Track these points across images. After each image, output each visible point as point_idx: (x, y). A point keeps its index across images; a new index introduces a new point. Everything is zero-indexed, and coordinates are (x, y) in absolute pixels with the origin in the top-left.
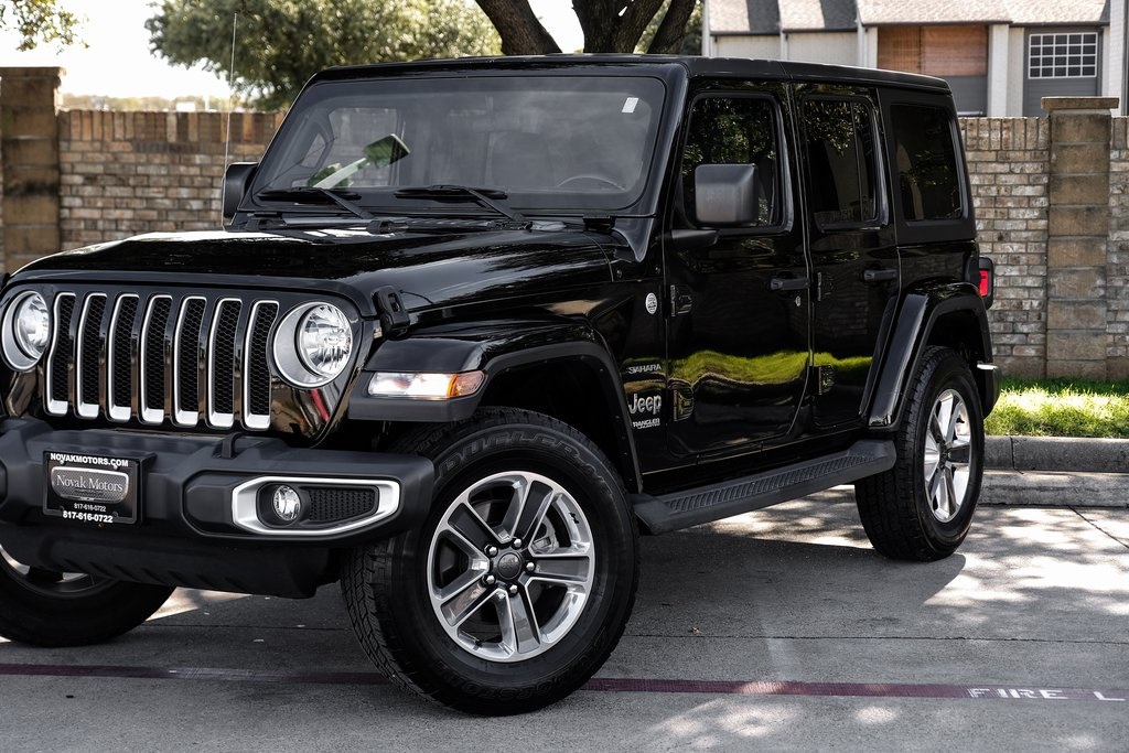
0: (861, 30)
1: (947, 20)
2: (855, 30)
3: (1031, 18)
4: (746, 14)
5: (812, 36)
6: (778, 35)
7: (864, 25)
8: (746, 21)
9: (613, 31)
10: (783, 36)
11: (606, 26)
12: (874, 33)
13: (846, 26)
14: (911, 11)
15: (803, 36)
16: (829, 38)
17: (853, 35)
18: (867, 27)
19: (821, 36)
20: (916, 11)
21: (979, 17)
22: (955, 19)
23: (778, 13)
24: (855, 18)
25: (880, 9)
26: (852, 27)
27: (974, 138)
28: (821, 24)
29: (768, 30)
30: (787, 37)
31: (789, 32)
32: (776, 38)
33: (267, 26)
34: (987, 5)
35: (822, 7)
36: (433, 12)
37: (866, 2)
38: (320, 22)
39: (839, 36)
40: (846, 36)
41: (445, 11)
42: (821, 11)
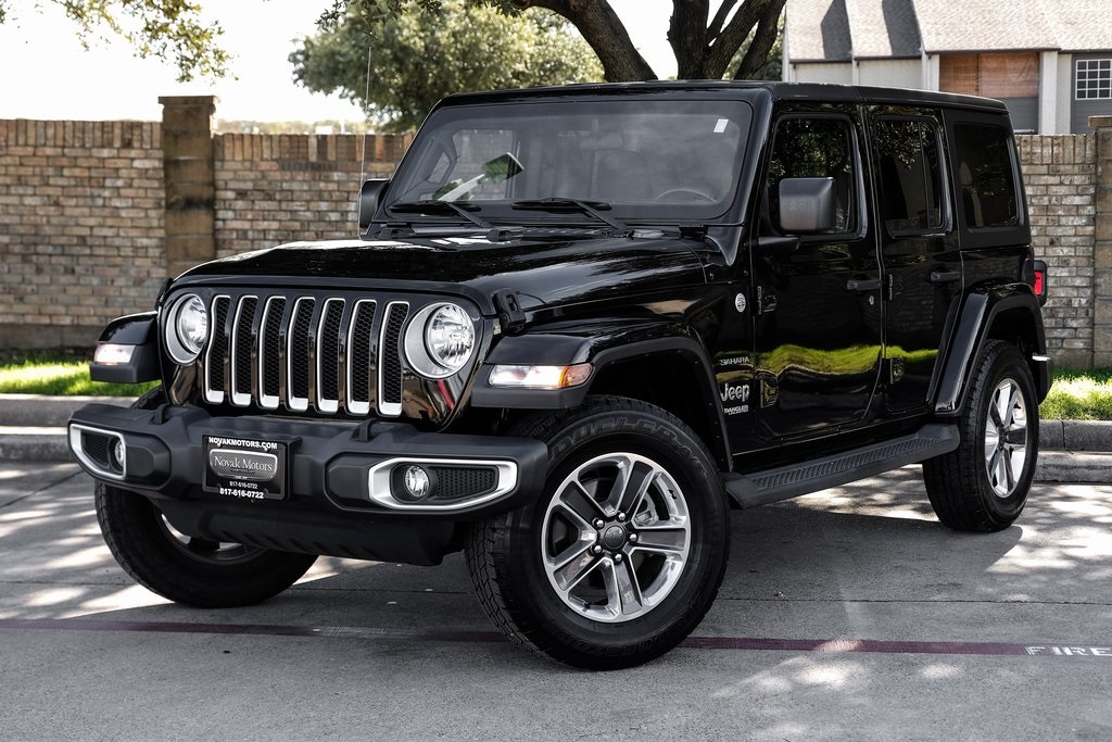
0: (924, 57)
1: (1002, 48)
2: (920, 58)
3: (1078, 46)
4: (822, 44)
5: (881, 63)
6: (849, 61)
7: (927, 53)
8: (822, 50)
9: (704, 59)
10: (854, 63)
11: (698, 55)
12: (936, 59)
13: (911, 54)
14: (970, 39)
15: (873, 63)
16: (896, 65)
17: (918, 61)
18: (930, 54)
19: (888, 63)
20: (974, 40)
21: (1031, 45)
22: (1009, 47)
23: (850, 43)
24: (919, 47)
25: (941, 38)
26: (917, 54)
27: (1028, 153)
28: (889, 53)
29: (842, 58)
30: (858, 64)
31: (860, 60)
32: (849, 65)
33: (396, 59)
34: (1038, 34)
35: (890, 37)
36: (541, 44)
37: (929, 33)
38: (443, 54)
39: (904, 63)
40: (911, 62)
41: (552, 43)
42: (888, 40)
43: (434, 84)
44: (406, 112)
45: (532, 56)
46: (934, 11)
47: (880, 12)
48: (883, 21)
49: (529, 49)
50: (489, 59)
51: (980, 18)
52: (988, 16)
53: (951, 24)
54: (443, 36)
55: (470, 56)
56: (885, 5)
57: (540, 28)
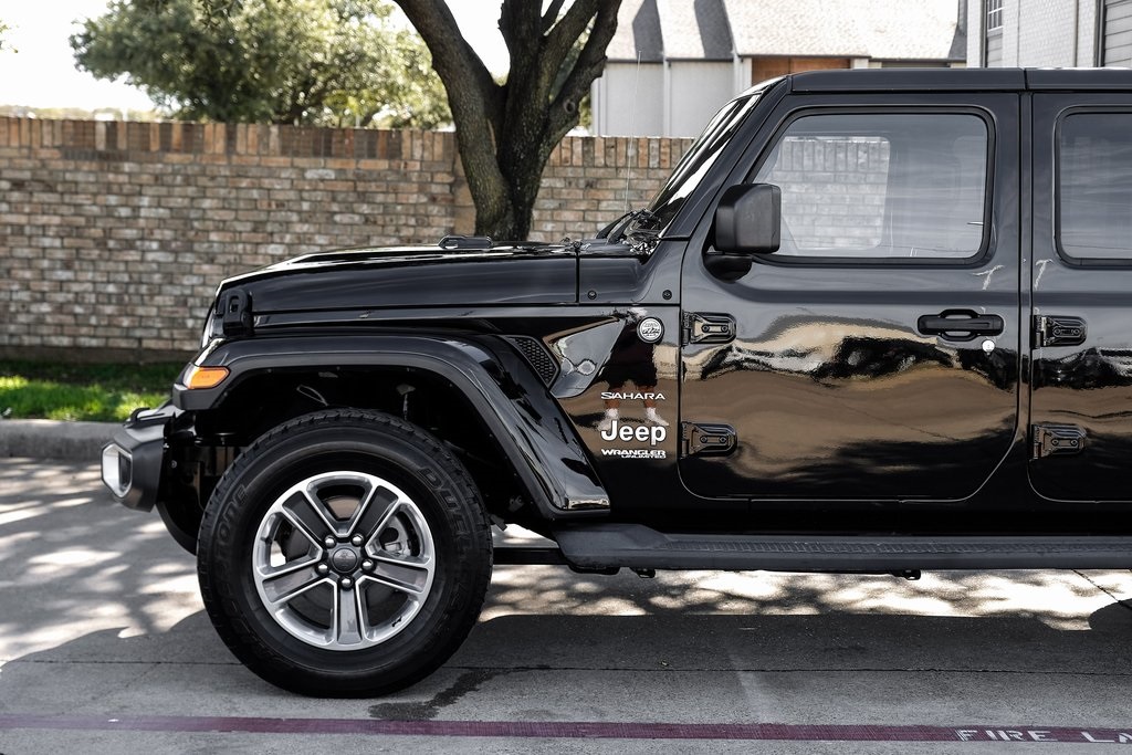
0: (737, 60)
1: (814, 53)
2: (731, 61)
3: (888, 55)
4: (633, 43)
5: (693, 65)
6: (660, 62)
7: (739, 56)
8: (633, 50)
9: (540, 50)
10: (666, 64)
11: (533, 45)
12: (749, 63)
13: (723, 57)
14: (782, 44)
15: (685, 64)
16: (708, 67)
17: (729, 65)
18: (743, 57)
19: (700, 65)
20: (786, 44)
21: (843, 52)
22: (821, 53)
23: (661, 42)
24: (731, 49)
25: (754, 41)
26: (729, 57)
28: (701, 54)
29: (653, 58)
30: (670, 66)
31: (671, 61)
32: (660, 66)
33: (186, 44)
34: (849, 41)
35: (702, 38)
36: (341, 34)
37: (742, 35)
38: (237, 41)
39: (716, 65)
40: (723, 65)
41: (352, 33)
42: (700, 42)
43: (228, 72)
44: (196, 101)
45: (332, 45)
46: (747, 14)
47: (691, 13)
48: (695, 22)
49: (329, 38)
50: (286, 48)
51: (792, 22)
52: (799, 21)
53: (763, 27)
54: (237, 22)
55: (266, 43)
56: (697, 6)
57: (341, 17)
